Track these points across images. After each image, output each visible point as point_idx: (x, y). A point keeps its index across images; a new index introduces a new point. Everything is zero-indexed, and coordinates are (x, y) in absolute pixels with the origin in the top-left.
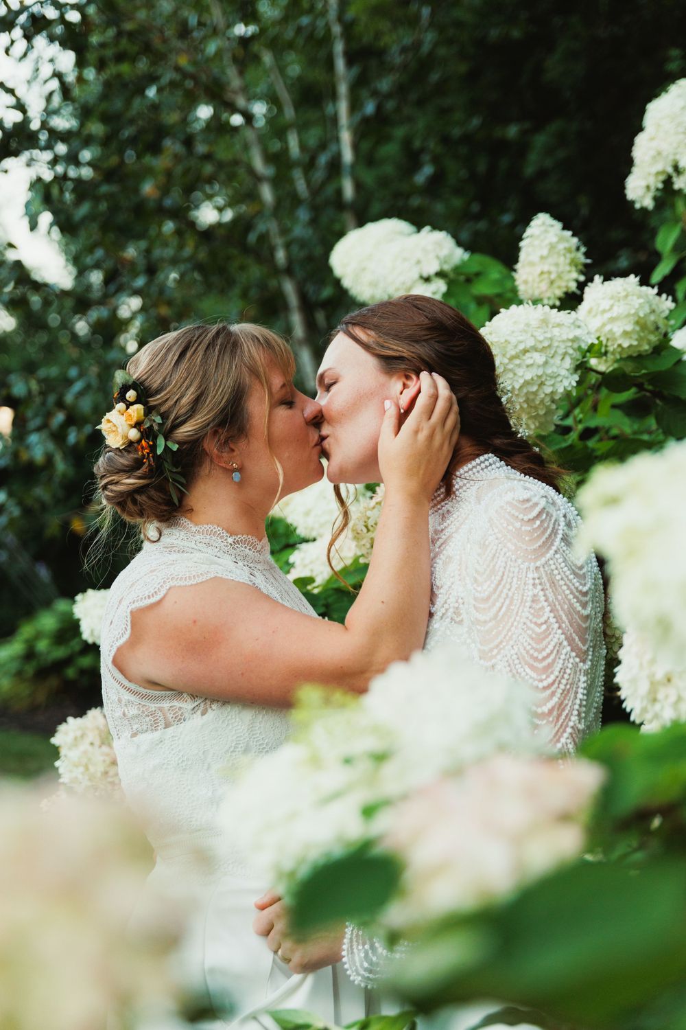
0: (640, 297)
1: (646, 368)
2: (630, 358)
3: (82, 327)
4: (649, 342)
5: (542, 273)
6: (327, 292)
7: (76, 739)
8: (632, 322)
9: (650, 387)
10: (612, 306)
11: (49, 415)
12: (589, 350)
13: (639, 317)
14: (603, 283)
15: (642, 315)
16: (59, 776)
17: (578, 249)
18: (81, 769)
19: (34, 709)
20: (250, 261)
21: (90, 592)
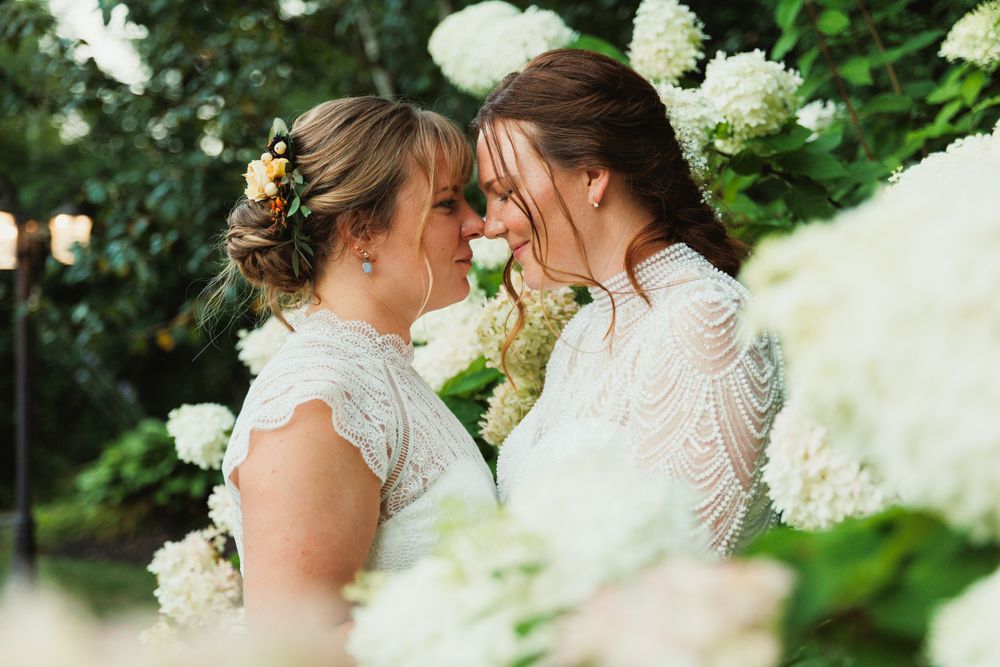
0: (766, 72)
1: (775, 148)
2: (758, 138)
3: (159, 130)
4: (778, 121)
5: (659, 51)
6: (423, 83)
7: (175, 565)
8: (760, 99)
9: (780, 169)
10: (737, 84)
11: (130, 222)
12: (715, 131)
13: (768, 94)
14: (726, 59)
15: (770, 92)
16: (159, 606)
17: (695, 25)
18: (183, 597)
19: (122, 538)
20: (337, 53)
21: (185, 408)
